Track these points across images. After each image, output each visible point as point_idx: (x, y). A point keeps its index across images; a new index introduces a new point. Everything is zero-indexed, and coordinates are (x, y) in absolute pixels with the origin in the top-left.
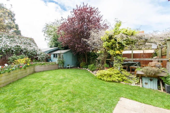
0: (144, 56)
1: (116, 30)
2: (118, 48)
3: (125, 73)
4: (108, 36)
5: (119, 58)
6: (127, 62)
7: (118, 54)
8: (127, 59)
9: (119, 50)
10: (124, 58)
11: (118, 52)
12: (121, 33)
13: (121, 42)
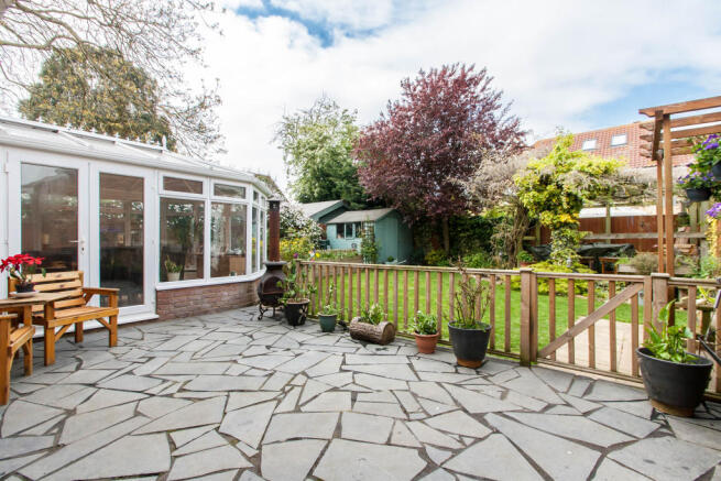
0: (648, 225)
1: (560, 159)
2: (565, 206)
3: (586, 273)
4: (538, 177)
5: (569, 232)
6: (590, 247)
7: (566, 224)
8: (592, 236)
9: (568, 212)
10: (583, 234)
11: (564, 218)
12: (574, 171)
13: (574, 192)
